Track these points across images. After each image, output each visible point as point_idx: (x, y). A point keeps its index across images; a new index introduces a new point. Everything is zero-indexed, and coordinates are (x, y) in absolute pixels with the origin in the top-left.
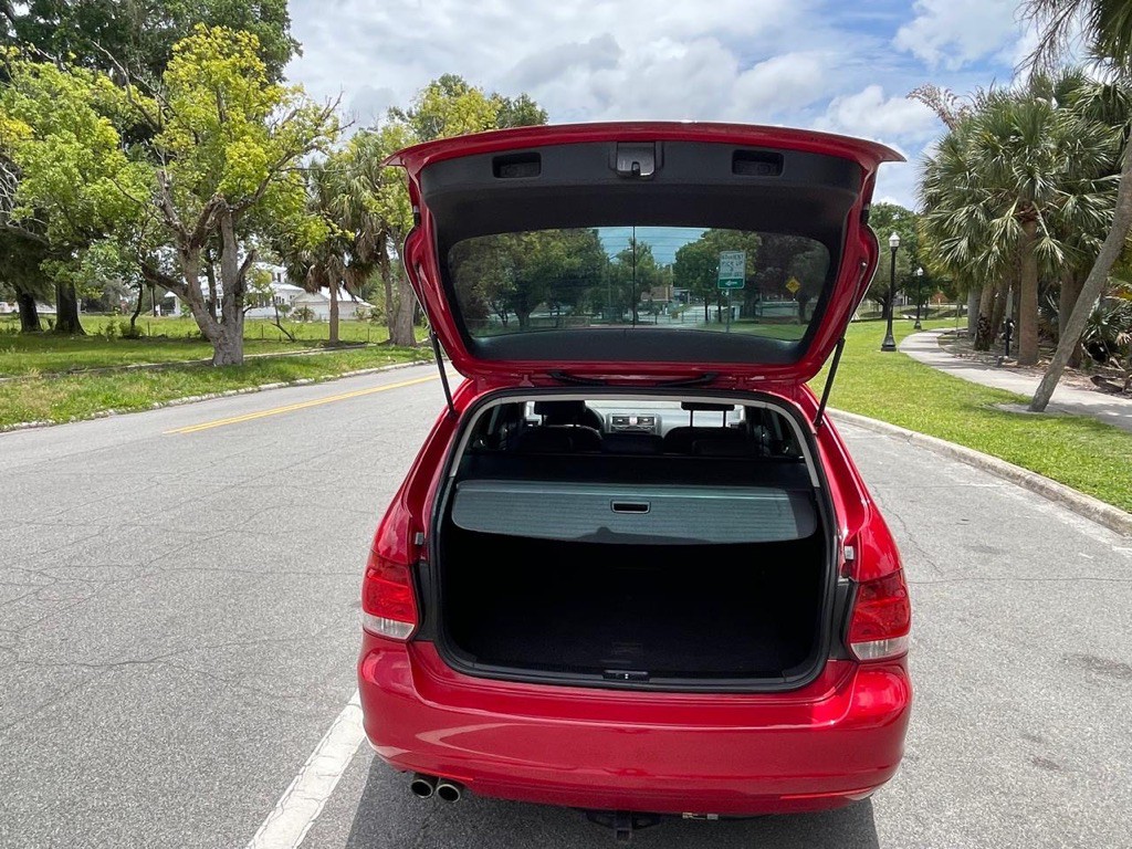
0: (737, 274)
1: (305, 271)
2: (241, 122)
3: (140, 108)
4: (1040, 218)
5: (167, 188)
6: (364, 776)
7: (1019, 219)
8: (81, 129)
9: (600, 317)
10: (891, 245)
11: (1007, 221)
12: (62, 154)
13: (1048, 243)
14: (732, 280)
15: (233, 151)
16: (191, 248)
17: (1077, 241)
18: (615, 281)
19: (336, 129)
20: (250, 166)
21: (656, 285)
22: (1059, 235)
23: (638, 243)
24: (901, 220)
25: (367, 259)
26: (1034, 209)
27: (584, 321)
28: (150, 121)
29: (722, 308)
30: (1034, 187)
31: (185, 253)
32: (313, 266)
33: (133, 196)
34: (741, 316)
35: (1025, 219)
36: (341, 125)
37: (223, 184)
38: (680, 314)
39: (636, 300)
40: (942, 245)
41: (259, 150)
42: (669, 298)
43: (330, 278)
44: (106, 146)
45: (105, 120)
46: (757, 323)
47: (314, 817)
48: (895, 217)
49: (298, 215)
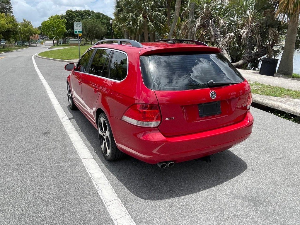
0: (80, 29)
4: (148, 17)
6: (111, 174)
7: (143, 17)
9: (17, 45)
10: (110, 23)
11: (140, 18)
13: (150, 23)
14: (78, 31)
17: (156, 23)
18: (21, 33)
21: (35, 34)
22: (152, 21)
23: (26, 20)
24: (103, 17)
26: (146, 15)
27: (12, 45)
29: (54, 41)
30: (146, 9)
34: (62, 43)
35: (145, 17)
38: (44, 43)
39: (29, 39)
40: (126, 23)
42: (38, 38)
46: (69, 45)
47: (112, 188)
48: (101, 16)
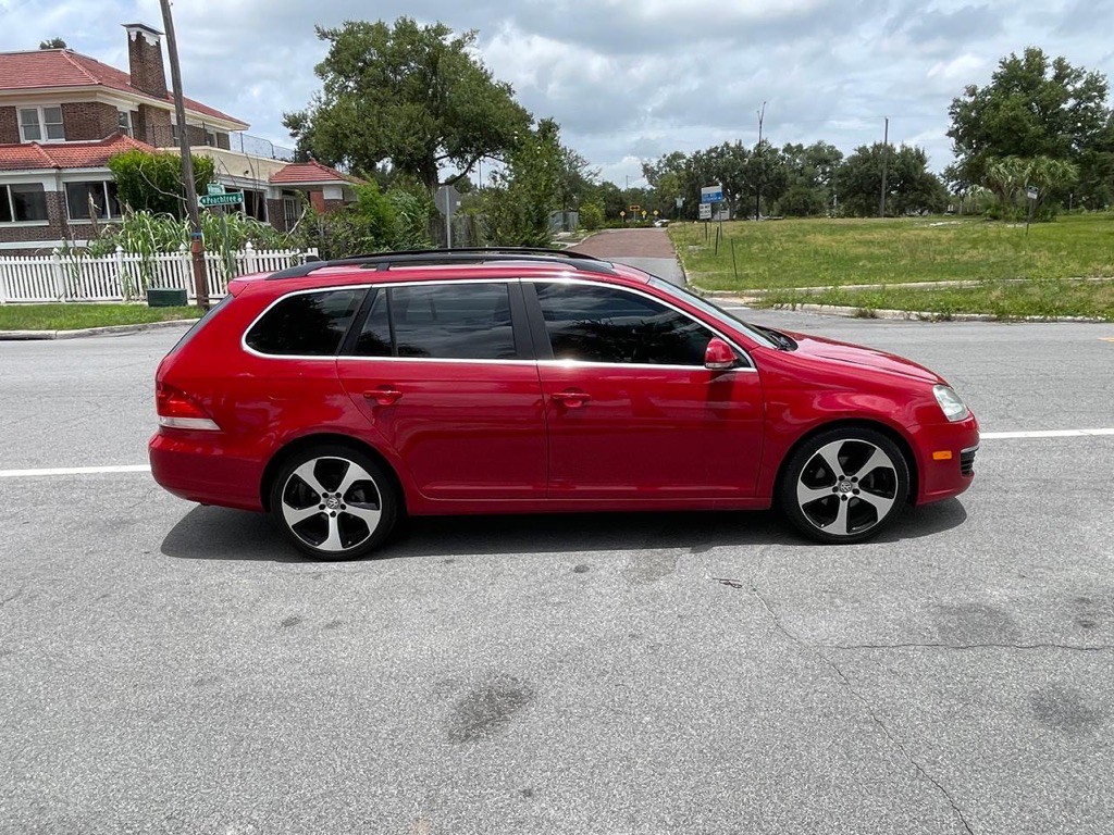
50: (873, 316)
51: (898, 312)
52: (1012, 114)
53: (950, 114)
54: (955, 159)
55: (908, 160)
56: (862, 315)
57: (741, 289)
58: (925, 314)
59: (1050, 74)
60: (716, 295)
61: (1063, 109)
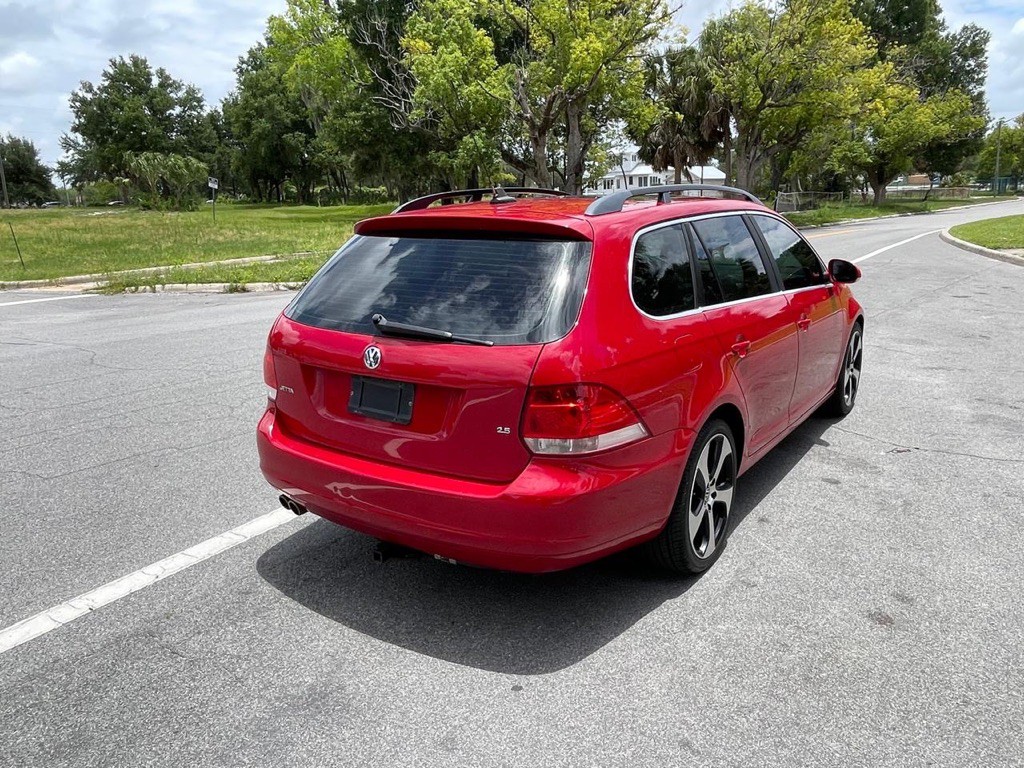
1: (654, 152)
2: (585, 20)
3: (512, 17)
5: (523, 85)
8: (463, 41)
12: (445, 62)
15: (578, 47)
16: (540, 135)
19: (665, 15)
20: (589, 59)
25: (710, 137)
27: (962, 192)
28: (521, 28)
31: (535, 139)
32: (661, 147)
33: (497, 95)
36: (669, 11)
37: (567, 78)
41: (598, 45)
43: (676, 157)
44: (483, 53)
45: (483, 31)
49: (633, 101)
50: (244, 290)
51: (267, 284)
52: (134, 114)
53: (72, 107)
54: (66, 155)
55: (21, 152)
56: (233, 290)
57: (51, 277)
58: (292, 284)
59: (155, 82)
60: (24, 286)
61: (171, 114)
